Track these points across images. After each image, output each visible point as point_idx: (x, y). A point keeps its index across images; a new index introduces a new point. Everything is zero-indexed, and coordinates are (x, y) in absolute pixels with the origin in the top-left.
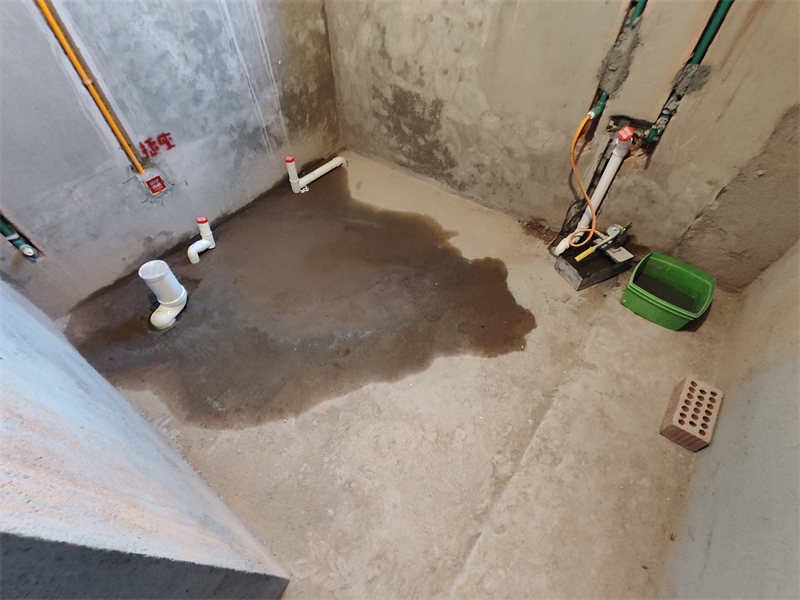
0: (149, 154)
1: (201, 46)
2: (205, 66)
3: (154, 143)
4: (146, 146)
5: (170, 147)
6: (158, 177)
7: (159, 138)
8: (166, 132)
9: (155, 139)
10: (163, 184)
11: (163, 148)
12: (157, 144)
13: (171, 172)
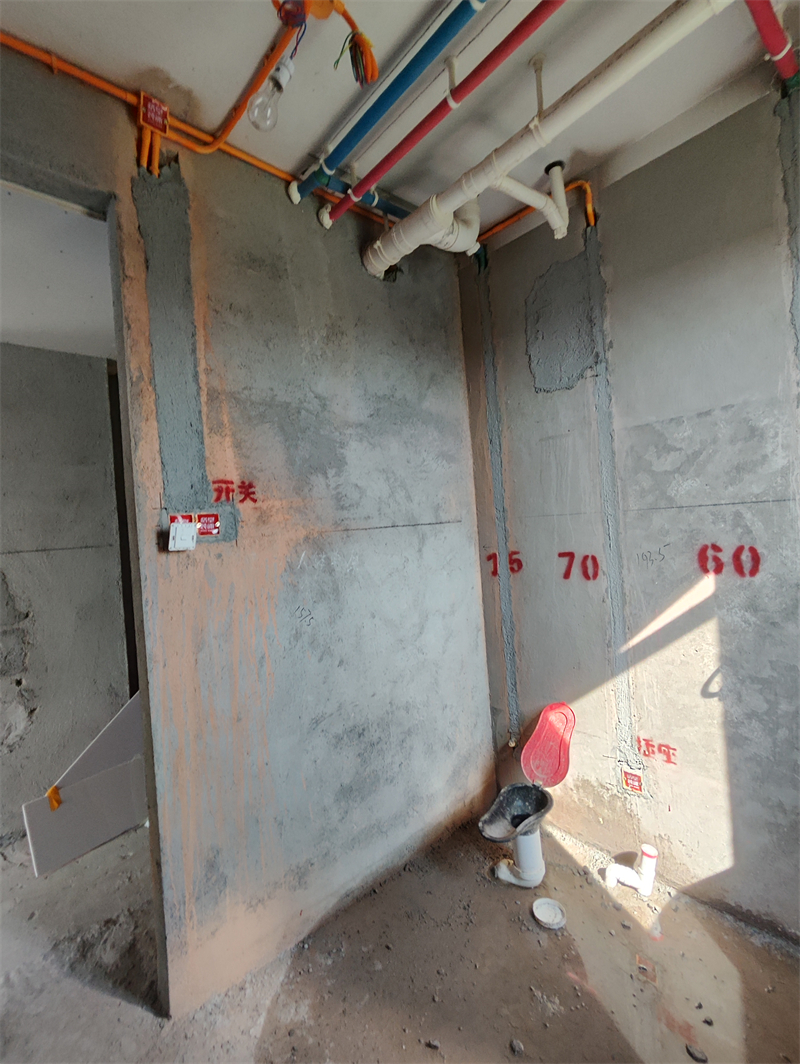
0: (642, 751)
1: (772, 697)
2: (765, 717)
3: (653, 746)
4: (643, 743)
5: (669, 761)
6: (639, 777)
7: (660, 746)
8: (672, 746)
9: (656, 743)
10: (640, 786)
11: (660, 757)
12: (656, 749)
13: (656, 783)
